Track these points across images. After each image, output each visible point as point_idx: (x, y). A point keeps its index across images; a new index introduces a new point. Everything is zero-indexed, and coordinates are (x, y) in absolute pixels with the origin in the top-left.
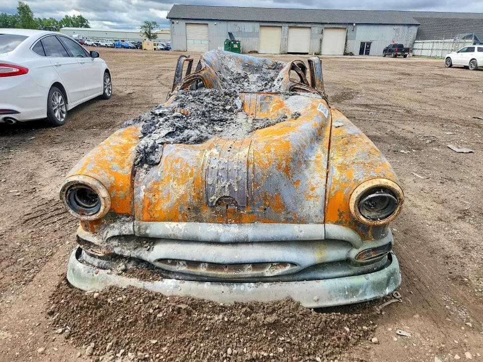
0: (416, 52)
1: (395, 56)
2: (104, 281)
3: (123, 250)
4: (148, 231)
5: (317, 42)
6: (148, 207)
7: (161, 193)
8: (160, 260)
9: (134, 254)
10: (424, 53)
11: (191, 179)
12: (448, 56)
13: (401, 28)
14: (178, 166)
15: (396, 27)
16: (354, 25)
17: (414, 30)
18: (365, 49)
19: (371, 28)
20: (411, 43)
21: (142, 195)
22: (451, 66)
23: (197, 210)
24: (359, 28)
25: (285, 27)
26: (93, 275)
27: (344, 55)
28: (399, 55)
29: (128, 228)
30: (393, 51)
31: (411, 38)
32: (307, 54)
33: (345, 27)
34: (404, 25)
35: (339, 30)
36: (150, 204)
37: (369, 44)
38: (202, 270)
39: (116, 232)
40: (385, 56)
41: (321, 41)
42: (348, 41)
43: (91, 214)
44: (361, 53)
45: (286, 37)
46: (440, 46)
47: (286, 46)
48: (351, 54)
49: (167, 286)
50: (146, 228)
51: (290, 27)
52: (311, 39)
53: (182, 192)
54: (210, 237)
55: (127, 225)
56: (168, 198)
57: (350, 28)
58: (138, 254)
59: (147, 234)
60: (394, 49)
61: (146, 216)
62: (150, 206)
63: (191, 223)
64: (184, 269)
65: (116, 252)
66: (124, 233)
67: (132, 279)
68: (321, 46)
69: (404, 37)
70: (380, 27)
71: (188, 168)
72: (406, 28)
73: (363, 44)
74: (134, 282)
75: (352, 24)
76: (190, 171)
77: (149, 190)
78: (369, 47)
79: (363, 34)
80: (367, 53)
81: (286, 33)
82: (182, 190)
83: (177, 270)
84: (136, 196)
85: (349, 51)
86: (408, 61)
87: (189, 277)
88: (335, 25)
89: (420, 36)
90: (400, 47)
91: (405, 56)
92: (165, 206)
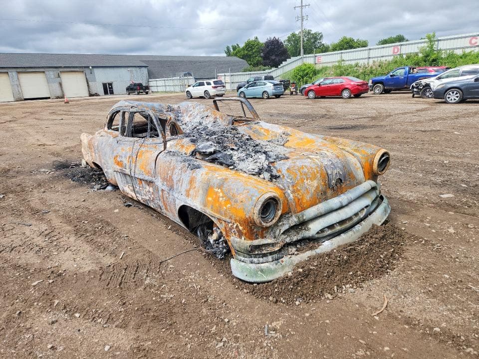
0: (153, 89)
1: (138, 94)
2: (291, 263)
3: (292, 238)
4: (304, 218)
5: (56, 86)
6: (298, 202)
7: (301, 191)
8: (318, 233)
9: (299, 237)
10: (160, 89)
11: (318, 175)
12: (186, 90)
13: (134, 69)
14: (306, 170)
15: (129, 69)
16: (91, 67)
17: (145, 71)
18: (108, 89)
19: (108, 70)
20: (146, 81)
21: (291, 196)
22: (191, 98)
23: (325, 193)
24: (96, 71)
25: (13, 73)
26: (281, 264)
27: (90, 96)
28: (142, 92)
29: (294, 220)
30: (135, 89)
31: (145, 77)
32: (49, 98)
33: (81, 70)
34: (135, 67)
35: (77, 73)
36: (299, 200)
37: (110, 84)
38: (338, 228)
39: (286, 227)
40: (129, 94)
41: (61, 84)
42: (90, 83)
43: (270, 220)
44: (106, 93)
45: (17, 83)
46: (171, 83)
47: (20, 92)
48: (97, 95)
49: (327, 246)
50: (303, 216)
51: (19, 73)
52: (48, 83)
53: (316, 185)
54: (338, 205)
55: (291, 219)
56: (308, 192)
57: (87, 71)
58: (302, 236)
59: (305, 220)
60: (135, 87)
61: (299, 209)
62: (299, 201)
63: (323, 203)
64: (329, 232)
65: (288, 242)
66: (292, 225)
67: (306, 253)
68: (62, 89)
69: (140, 77)
70: (116, 70)
71: (313, 169)
72: (138, 69)
73: (105, 85)
74: (309, 253)
75: (88, 67)
76: (315, 171)
77: (293, 192)
78: (112, 88)
79: (102, 76)
80: (112, 93)
81: (15, 79)
82: (315, 183)
83: (327, 234)
84: (289, 198)
85: (93, 92)
86: (150, 97)
87: (329, 238)
88: (72, 69)
89: (151, 75)
90: (140, 85)
91: (147, 93)
92: (307, 197)
